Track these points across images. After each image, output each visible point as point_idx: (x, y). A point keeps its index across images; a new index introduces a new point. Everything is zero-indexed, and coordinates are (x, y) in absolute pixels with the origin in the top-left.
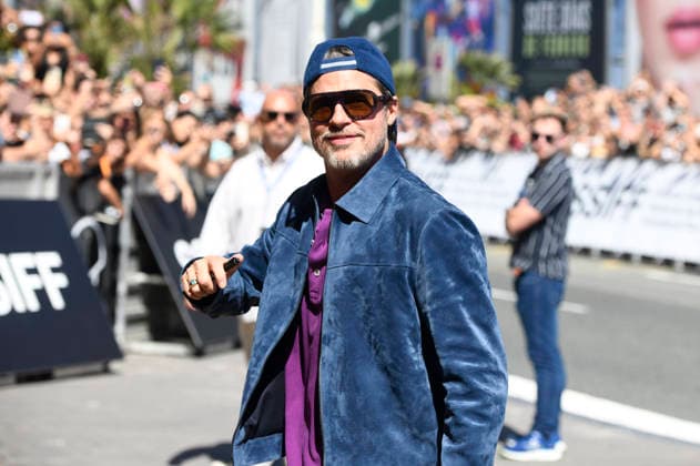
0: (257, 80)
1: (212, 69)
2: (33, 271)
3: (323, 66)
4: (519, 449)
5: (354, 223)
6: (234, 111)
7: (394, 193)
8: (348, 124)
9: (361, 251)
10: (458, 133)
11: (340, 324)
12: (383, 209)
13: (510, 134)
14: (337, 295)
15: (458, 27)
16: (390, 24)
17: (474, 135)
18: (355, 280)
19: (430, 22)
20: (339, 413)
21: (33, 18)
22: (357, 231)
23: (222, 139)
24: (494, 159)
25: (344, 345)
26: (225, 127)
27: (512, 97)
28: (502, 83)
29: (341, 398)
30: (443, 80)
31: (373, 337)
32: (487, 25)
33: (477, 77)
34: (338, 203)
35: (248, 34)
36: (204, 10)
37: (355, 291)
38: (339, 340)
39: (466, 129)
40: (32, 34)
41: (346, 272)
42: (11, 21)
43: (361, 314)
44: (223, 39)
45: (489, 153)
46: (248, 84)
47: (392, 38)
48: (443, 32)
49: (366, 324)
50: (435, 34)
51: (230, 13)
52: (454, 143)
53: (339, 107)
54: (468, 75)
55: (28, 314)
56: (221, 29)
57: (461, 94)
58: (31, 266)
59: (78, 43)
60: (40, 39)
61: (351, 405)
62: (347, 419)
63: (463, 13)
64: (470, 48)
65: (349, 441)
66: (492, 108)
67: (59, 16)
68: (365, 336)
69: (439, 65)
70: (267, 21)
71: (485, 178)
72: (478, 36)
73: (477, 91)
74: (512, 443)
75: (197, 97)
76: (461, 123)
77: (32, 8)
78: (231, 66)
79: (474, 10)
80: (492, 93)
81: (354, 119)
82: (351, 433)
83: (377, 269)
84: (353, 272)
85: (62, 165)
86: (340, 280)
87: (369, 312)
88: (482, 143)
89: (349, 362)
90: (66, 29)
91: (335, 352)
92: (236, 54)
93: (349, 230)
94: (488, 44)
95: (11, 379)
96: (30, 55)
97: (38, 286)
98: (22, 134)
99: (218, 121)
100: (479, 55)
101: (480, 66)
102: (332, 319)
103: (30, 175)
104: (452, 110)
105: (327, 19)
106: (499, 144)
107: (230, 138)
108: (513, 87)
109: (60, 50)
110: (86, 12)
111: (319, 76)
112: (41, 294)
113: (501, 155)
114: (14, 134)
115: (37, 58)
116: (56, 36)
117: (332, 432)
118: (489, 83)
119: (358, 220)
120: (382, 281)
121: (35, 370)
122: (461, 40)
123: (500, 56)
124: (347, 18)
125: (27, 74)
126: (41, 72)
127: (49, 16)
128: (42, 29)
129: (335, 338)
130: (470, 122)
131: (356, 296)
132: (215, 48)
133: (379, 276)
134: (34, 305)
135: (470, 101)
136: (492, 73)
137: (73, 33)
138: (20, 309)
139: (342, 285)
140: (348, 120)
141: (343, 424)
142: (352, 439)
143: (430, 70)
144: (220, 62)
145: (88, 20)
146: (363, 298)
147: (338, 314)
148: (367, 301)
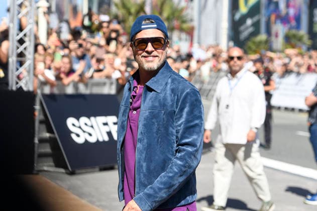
0: (199, 43)
1: (180, 39)
2: (105, 124)
3: (143, 27)
4: (312, 200)
5: (153, 92)
6: (189, 56)
7: (170, 81)
8: (153, 51)
9: (157, 104)
10: (285, 65)
11: (146, 134)
12: (166, 87)
13: (308, 65)
14: (145, 122)
15: (285, 20)
16: (255, 19)
17: (292, 66)
18: (154, 116)
19: (273, 18)
20: (143, 171)
21: (105, 18)
22: (154, 96)
23: (184, 68)
24: (301, 76)
25: (147, 143)
26: (186, 63)
27: (309, 49)
28: (304, 44)
29: (144, 165)
30: (278, 43)
31: (160, 140)
32: (298, 19)
33: (293, 41)
34: (147, 84)
35: (195, 24)
36: (176, 14)
37: (153, 121)
38: (145, 141)
39: (289, 63)
40: (105, 25)
41: (150, 112)
42: (96, 20)
43: (155, 131)
44: (185, 26)
45: (298, 74)
46: (196, 45)
47: (256, 25)
48: (279, 22)
49: (157, 134)
50: (275, 23)
51: (187, 15)
52: (284, 69)
53: (150, 44)
54: (290, 40)
55: (104, 142)
56: (184, 22)
57: (286, 48)
58: (105, 122)
59: (124, 28)
60: (108, 27)
61: (148, 168)
62: (146, 173)
63: (287, 14)
64: (290, 28)
65: (146, 183)
66: (301, 54)
67: (116, 17)
68: (156, 140)
69: (277, 36)
70: (203, 18)
71: (297, 84)
72: (294, 23)
73: (293, 47)
74: (309, 197)
75: (173, 50)
76: (286, 60)
77: (104, 14)
78: (188, 38)
79: (292, 12)
80: (300, 48)
81: (156, 49)
82: (148, 180)
83: (163, 112)
84: (153, 112)
85: (117, 80)
86: (147, 116)
87: (158, 129)
88: (295, 69)
89: (148, 150)
90: (119, 23)
91: (143, 145)
92: (190, 32)
93: (151, 95)
94: (298, 27)
95: (97, 169)
96: (104, 33)
97: (108, 130)
98: (101, 67)
99: (182, 61)
100: (294, 31)
101: (294, 36)
102: (143, 132)
103: (104, 84)
104: (282, 55)
105: (229, 17)
106: (303, 70)
107: (188, 68)
108: (309, 45)
109: (116, 31)
110: (127, 15)
111: (141, 31)
112: (109, 134)
113: (304, 74)
114: (98, 67)
115: (107, 34)
116: (115, 26)
117: (140, 179)
118: (299, 44)
119: (155, 91)
120: (165, 116)
121: (108, 165)
122: (287, 25)
123: (303, 32)
124: (237, 16)
125: (103, 42)
126: (109, 41)
127: (112, 17)
128: (109, 22)
129: (143, 140)
130: (291, 60)
131: (154, 123)
132: (181, 30)
133: (164, 114)
134: (106, 138)
135: (290, 51)
136: (300, 39)
137: (122, 24)
138: (101, 140)
139: (148, 118)
140: (154, 49)
141: (145, 175)
142: (148, 182)
143: (273, 38)
144: (184, 36)
145: (128, 19)
146: (156, 123)
147: (146, 130)
148: (158, 125)
